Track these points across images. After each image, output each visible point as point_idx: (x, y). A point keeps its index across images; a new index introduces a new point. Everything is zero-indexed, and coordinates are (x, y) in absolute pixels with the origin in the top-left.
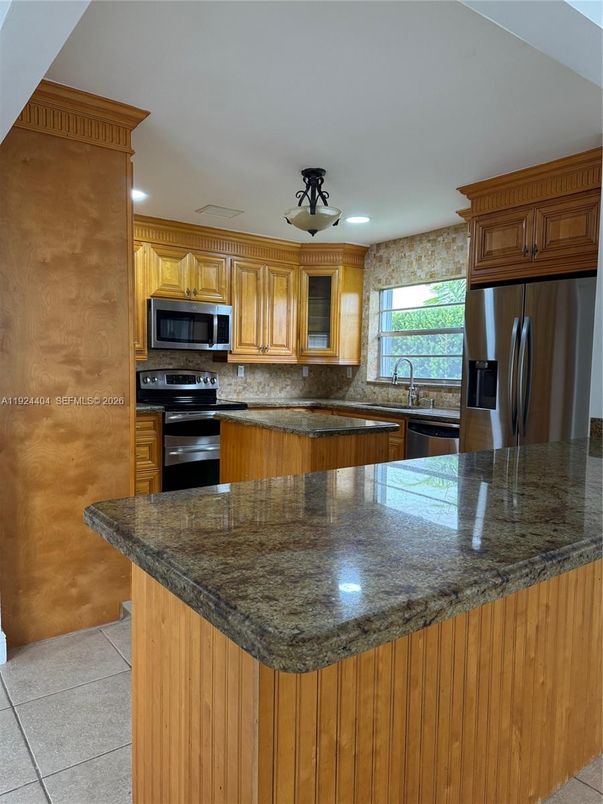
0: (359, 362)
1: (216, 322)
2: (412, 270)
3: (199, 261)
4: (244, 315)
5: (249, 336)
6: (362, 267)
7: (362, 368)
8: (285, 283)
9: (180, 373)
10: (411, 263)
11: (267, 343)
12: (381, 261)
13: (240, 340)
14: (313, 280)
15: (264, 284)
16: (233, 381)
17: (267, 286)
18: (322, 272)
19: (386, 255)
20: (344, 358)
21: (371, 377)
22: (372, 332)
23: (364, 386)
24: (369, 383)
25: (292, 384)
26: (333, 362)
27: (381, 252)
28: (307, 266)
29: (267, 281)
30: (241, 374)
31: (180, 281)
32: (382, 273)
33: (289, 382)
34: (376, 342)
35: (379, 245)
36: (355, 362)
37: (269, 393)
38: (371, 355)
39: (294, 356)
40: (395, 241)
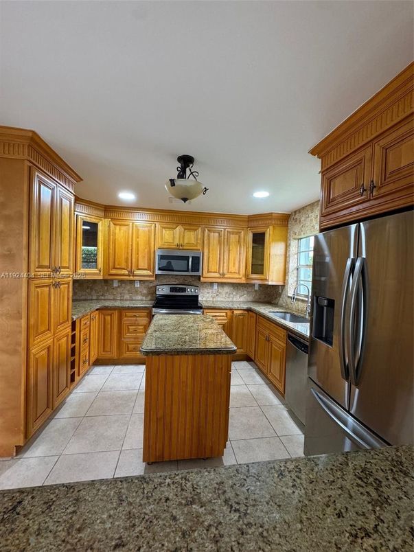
0: (284, 283)
1: (190, 260)
2: (312, 225)
3: (185, 229)
4: (211, 256)
5: (214, 267)
6: (287, 226)
7: (286, 287)
8: (237, 238)
9: (177, 286)
10: (311, 220)
11: (225, 271)
12: (296, 221)
13: (208, 270)
14: (255, 235)
15: (224, 239)
16: (210, 291)
17: (226, 240)
18: (260, 230)
19: (298, 218)
20: (272, 281)
21: (290, 293)
22: (292, 265)
23: (286, 298)
24: (289, 297)
25: (248, 294)
26: (266, 283)
27: (297, 216)
28: (251, 228)
29: (226, 237)
30: (215, 287)
31: (173, 240)
32: (296, 229)
33: (246, 292)
34: (295, 272)
35: (295, 212)
36: (281, 283)
37: (233, 298)
38: (291, 280)
39: (244, 278)
40: (303, 208)
